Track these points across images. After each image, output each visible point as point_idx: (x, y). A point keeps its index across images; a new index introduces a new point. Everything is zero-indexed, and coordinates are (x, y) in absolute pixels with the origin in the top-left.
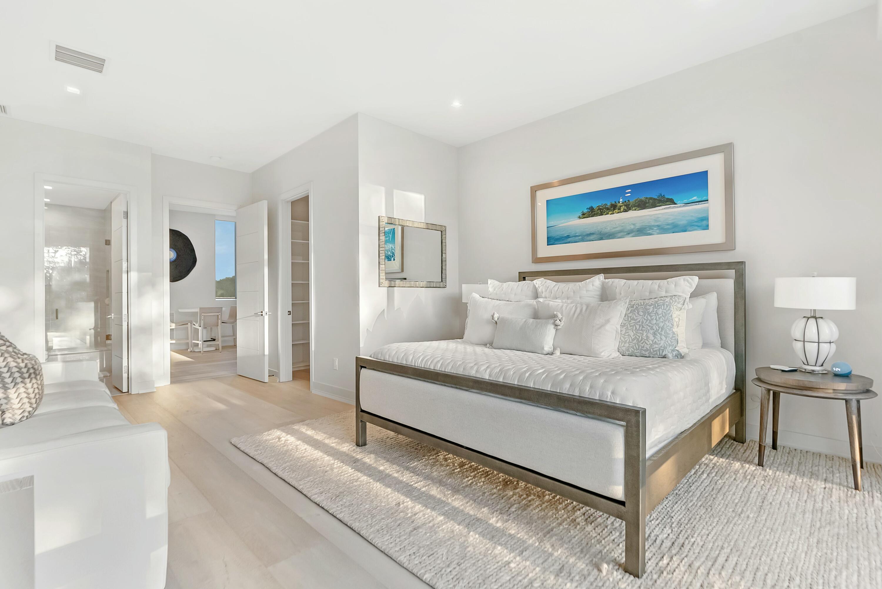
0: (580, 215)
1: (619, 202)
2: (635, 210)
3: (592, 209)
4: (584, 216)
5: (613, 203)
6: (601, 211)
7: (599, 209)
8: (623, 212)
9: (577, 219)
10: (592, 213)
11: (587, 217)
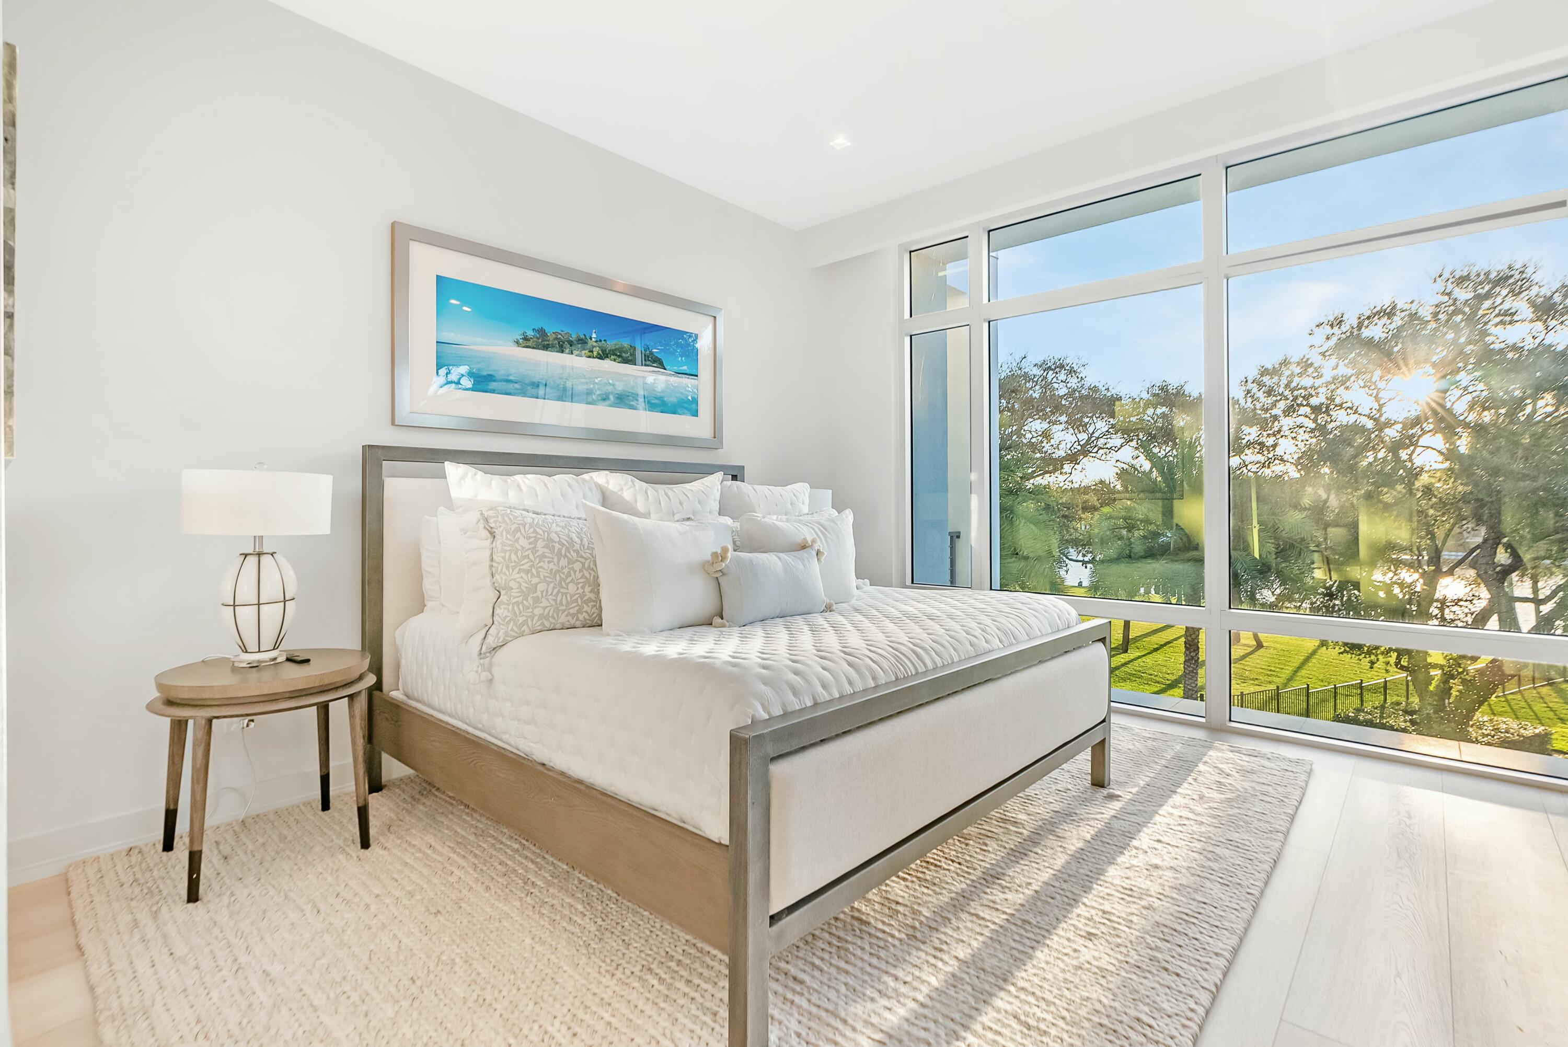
0: (519, 337)
1: (591, 338)
2: (615, 360)
3: (542, 332)
4: (530, 344)
5: (582, 336)
6: (562, 345)
7: (556, 338)
8: (597, 357)
9: (512, 344)
10: (542, 342)
11: (534, 348)
